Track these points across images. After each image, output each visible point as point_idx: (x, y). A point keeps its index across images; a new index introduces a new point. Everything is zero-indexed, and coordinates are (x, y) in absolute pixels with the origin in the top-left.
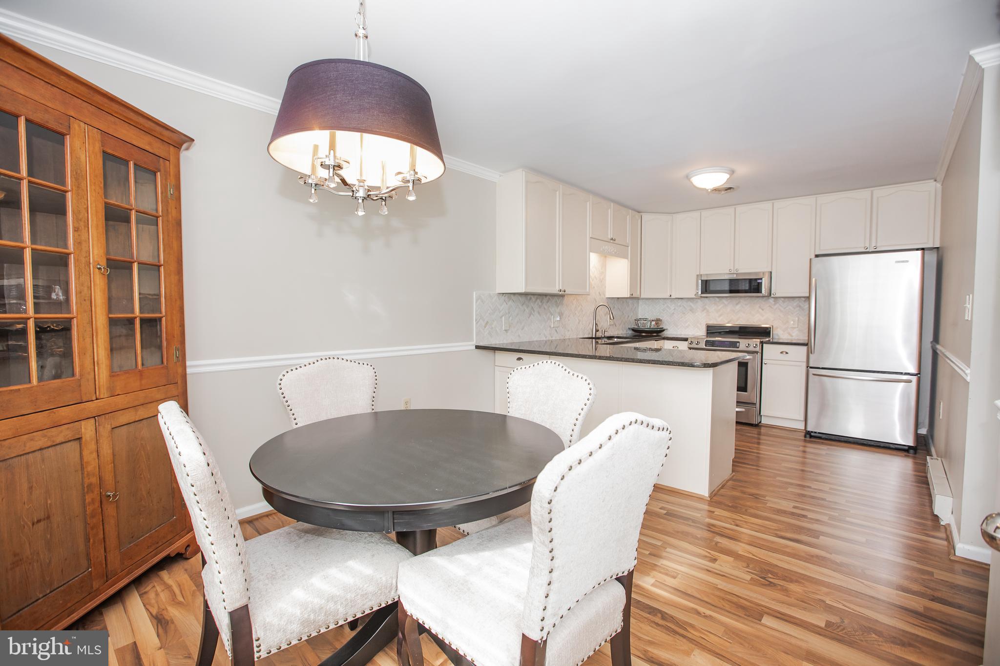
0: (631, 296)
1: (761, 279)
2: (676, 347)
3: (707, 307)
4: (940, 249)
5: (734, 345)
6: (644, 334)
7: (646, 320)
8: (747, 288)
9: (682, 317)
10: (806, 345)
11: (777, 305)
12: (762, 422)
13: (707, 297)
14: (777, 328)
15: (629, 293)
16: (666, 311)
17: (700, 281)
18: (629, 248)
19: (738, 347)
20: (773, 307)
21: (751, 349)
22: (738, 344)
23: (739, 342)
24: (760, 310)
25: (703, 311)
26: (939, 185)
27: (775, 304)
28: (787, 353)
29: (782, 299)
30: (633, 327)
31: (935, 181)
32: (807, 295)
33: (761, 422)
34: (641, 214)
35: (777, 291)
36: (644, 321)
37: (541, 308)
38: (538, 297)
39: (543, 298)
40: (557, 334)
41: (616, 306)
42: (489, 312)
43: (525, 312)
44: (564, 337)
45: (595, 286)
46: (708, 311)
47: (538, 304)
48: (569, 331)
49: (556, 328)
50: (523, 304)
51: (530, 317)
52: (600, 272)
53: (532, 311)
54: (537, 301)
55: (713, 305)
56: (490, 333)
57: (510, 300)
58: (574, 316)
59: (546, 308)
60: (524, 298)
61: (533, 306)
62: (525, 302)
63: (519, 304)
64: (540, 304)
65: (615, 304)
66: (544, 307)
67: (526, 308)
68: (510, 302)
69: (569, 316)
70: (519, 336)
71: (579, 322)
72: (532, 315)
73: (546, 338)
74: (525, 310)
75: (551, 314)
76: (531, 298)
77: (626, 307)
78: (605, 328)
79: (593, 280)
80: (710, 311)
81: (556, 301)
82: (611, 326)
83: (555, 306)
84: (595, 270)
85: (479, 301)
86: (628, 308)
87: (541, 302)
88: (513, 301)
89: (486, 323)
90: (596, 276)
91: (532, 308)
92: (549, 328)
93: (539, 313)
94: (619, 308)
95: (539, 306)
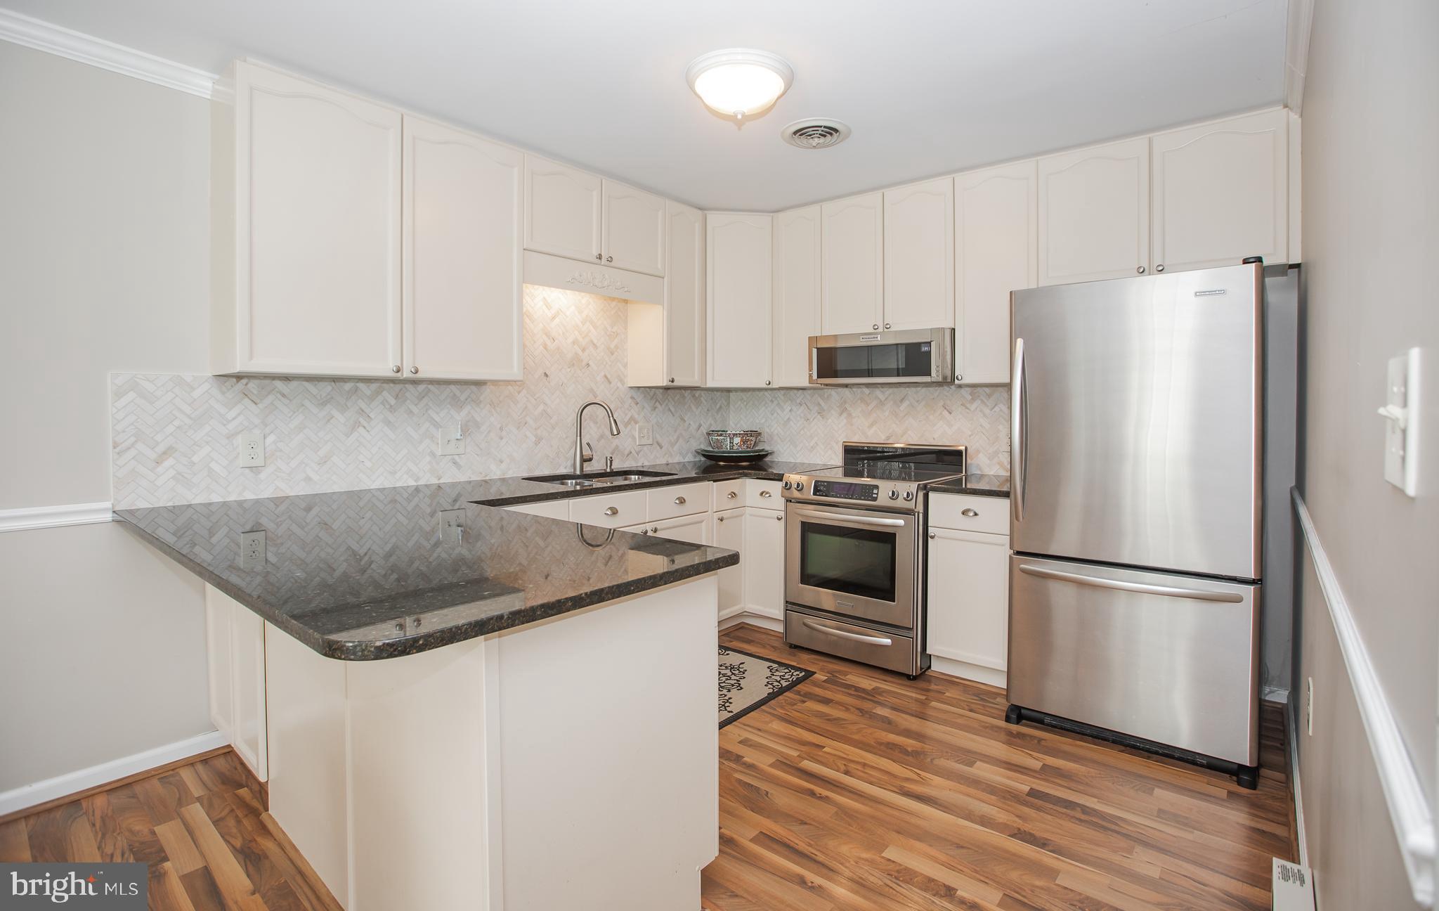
0: (670, 384)
1: (929, 343)
2: (767, 493)
3: (847, 406)
4: (1302, 266)
5: (868, 492)
6: (722, 463)
7: (721, 435)
8: (902, 365)
9: (803, 429)
10: (1006, 495)
11: (978, 403)
12: (933, 668)
13: (846, 386)
14: (978, 452)
15: (665, 376)
16: (775, 415)
17: (815, 351)
18: (666, 279)
19: (875, 499)
20: (968, 405)
21: (900, 503)
22: (875, 491)
23: (877, 487)
24: (945, 413)
25: (841, 414)
26: (1295, 118)
27: (973, 400)
28: (976, 514)
29: (987, 390)
30: (703, 447)
31: (1286, 106)
32: (1008, 381)
33: (930, 667)
34: (706, 212)
35: (968, 372)
36: (718, 436)
37: (395, 412)
38: (385, 385)
39: (404, 389)
40: (459, 470)
41: (661, 405)
42: (176, 423)
43: (331, 421)
44: (486, 476)
45: (591, 363)
46: (850, 415)
47: (387, 401)
48: (501, 462)
49: (456, 457)
50: (323, 404)
51: (351, 434)
52: (608, 333)
53: (361, 419)
54: (380, 397)
55: (859, 401)
56: (183, 476)
57: (269, 393)
58: (518, 428)
59: (415, 410)
60: (329, 388)
61: (363, 408)
62: (332, 398)
63: (307, 403)
64: (393, 401)
65: (657, 400)
66: (408, 408)
67: (335, 413)
68: (271, 398)
69: (501, 429)
70: (308, 479)
71: (539, 440)
72: (361, 430)
73: (416, 481)
74: (333, 417)
75: (437, 425)
76: (357, 389)
77: (693, 407)
78: (626, 452)
79: (583, 350)
80: (854, 415)
81: (455, 395)
82: (645, 448)
83: (448, 406)
84: (591, 328)
85: (132, 395)
86: (697, 408)
87: (397, 397)
88: (284, 395)
89: (164, 453)
90: (595, 341)
91: (363, 411)
92: (428, 458)
93: (388, 423)
94: (670, 410)
95: (388, 406)
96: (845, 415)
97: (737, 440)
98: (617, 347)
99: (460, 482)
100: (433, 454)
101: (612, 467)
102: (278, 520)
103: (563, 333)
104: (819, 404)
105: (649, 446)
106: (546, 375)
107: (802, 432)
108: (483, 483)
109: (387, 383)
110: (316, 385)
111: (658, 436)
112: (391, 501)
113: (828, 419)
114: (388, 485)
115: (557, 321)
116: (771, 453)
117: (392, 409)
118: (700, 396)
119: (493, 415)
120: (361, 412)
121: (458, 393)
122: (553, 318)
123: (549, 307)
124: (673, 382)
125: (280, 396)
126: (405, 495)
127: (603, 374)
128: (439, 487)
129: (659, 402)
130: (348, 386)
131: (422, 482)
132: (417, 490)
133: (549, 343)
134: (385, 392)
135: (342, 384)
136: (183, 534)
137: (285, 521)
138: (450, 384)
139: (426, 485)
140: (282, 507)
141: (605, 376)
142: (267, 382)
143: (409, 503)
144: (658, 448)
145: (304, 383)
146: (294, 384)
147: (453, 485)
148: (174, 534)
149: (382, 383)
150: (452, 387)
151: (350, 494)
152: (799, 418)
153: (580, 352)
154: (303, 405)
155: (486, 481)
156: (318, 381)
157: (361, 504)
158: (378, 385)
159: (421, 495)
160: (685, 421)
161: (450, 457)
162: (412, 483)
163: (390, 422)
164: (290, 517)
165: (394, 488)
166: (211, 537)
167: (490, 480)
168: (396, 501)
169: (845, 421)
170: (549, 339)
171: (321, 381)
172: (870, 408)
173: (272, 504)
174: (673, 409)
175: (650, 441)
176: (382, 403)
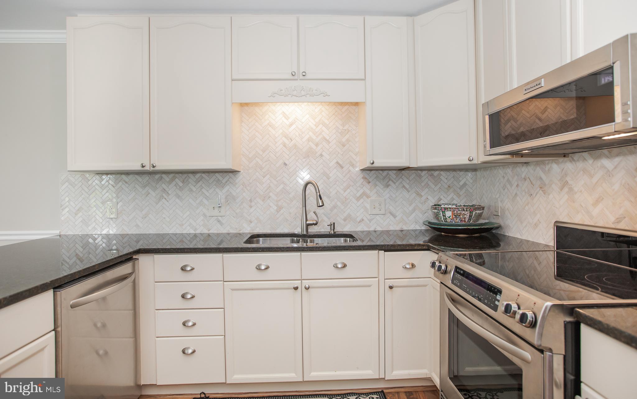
0: (371, 166)
3: (568, 179)
9: (528, 204)
17: (488, 118)
25: (562, 189)
37: (182, 190)
38: (177, 175)
39: (187, 177)
40: (221, 226)
41: (395, 183)
42: (83, 196)
43: (148, 196)
44: (240, 231)
45: (324, 154)
46: (571, 190)
47: (178, 184)
48: (251, 222)
49: (220, 218)
50: (144, 187)
51: (159, 203)
52: (340, 131)
53: (164, 195)
54: (174, 182)
55: (582, 172)
56: (85, 221)
57: (120, 182)
58: (263, 200)
59: (194, 189)
60: (147, 178)
61: (165, 188)
62: (149, 183)
63: (137, 186)
64: (181, 184)
65: (390, 180)
66: (190, 188)
67: (150, 191)
68: (121, 183)
69: (251, 201)
70: (137, 226)
71: (280, 208)
72: (164, 200)
73: (194, 231)
74: (149, 193)
75: (207, 198)
76: (162, 178)
77: (431, 184)
78: (358, 220)
79: (317, 145)
80: (576, 189)
81: (219, 180)
82: (378, 217)
83: (215, 186)
84: (324, 128)
85: (67, 184)
86: (436, 186)
87: (183, 182)
88: (126, 182)
89: (78, 210)
90: (328, 138)
91: (165, 190)
92: (202, 218)
93: (178, 197)
94: (404, 187)
95: (178, 187)
96: (566, 189)
97: (449, 214)
98: (348, 140)
99: (222, 234)
100: (204, 215)
101: (335, 230)
102: (124, 245)
103: (299, 135)
104: (541, 178)
105: (382, 216)
106: (285, 164)
107: (527, 208)
108: (238, 235)
109: (178, 174)
110: (141, 176)
111: (391, 208)
112: (180, 241)
113: (549, 195)
114: (178, 232)
115: (294, 126)
116: (499, 227)
117: (181, 189)
118: (440, 175)
119: (245, 192)
120: (163, 190)
121: (221, 178)
122: (291, 125)
123: (287, 118)
124: (373, 163)
125: (124, 182)
126: (189, 239)
127: (335, 161)
128: (209, 235)
129: (392, 181)
130: (157, 176)
131: (198, 232)
132: (195, 236)
133: (287, 142)
134: (177, 179)
135: (154, 175)
136: (86, 247)
137: (127, 246)
138: (216, 173)
139: (201, 234)
140: (125, 240)
141: (337, 163)
142: (118, 176)
143: (191, 243)
144: (391, 217)
145: (136, 176)
146: (131, 176)
147: (218, 235)
148: (82, 247)
149: (176, 174)
150: (217, 174)
151: (158, 235)
152: (524, 193)
153: (314, 147)
154: (135, 187)
155: (240, 234)
156: (143, 174)
157: (164, 241)
158: (173, 175)
159: (198, 239)
160: (422, 196)
161: (216, 217)
162: (192, 232)
163: (179, 196)
164: (129, 245)
165: (182, 234)
166: (96, 251)
167: (243, 233)
168: (183, 241)
169: (566, 197)
170: (288, 139)
171: (144, 174)
172: (594, 180)
173: (121, 237)
174: (407, 186)
175: (383, 212)
176: (175, 185)
